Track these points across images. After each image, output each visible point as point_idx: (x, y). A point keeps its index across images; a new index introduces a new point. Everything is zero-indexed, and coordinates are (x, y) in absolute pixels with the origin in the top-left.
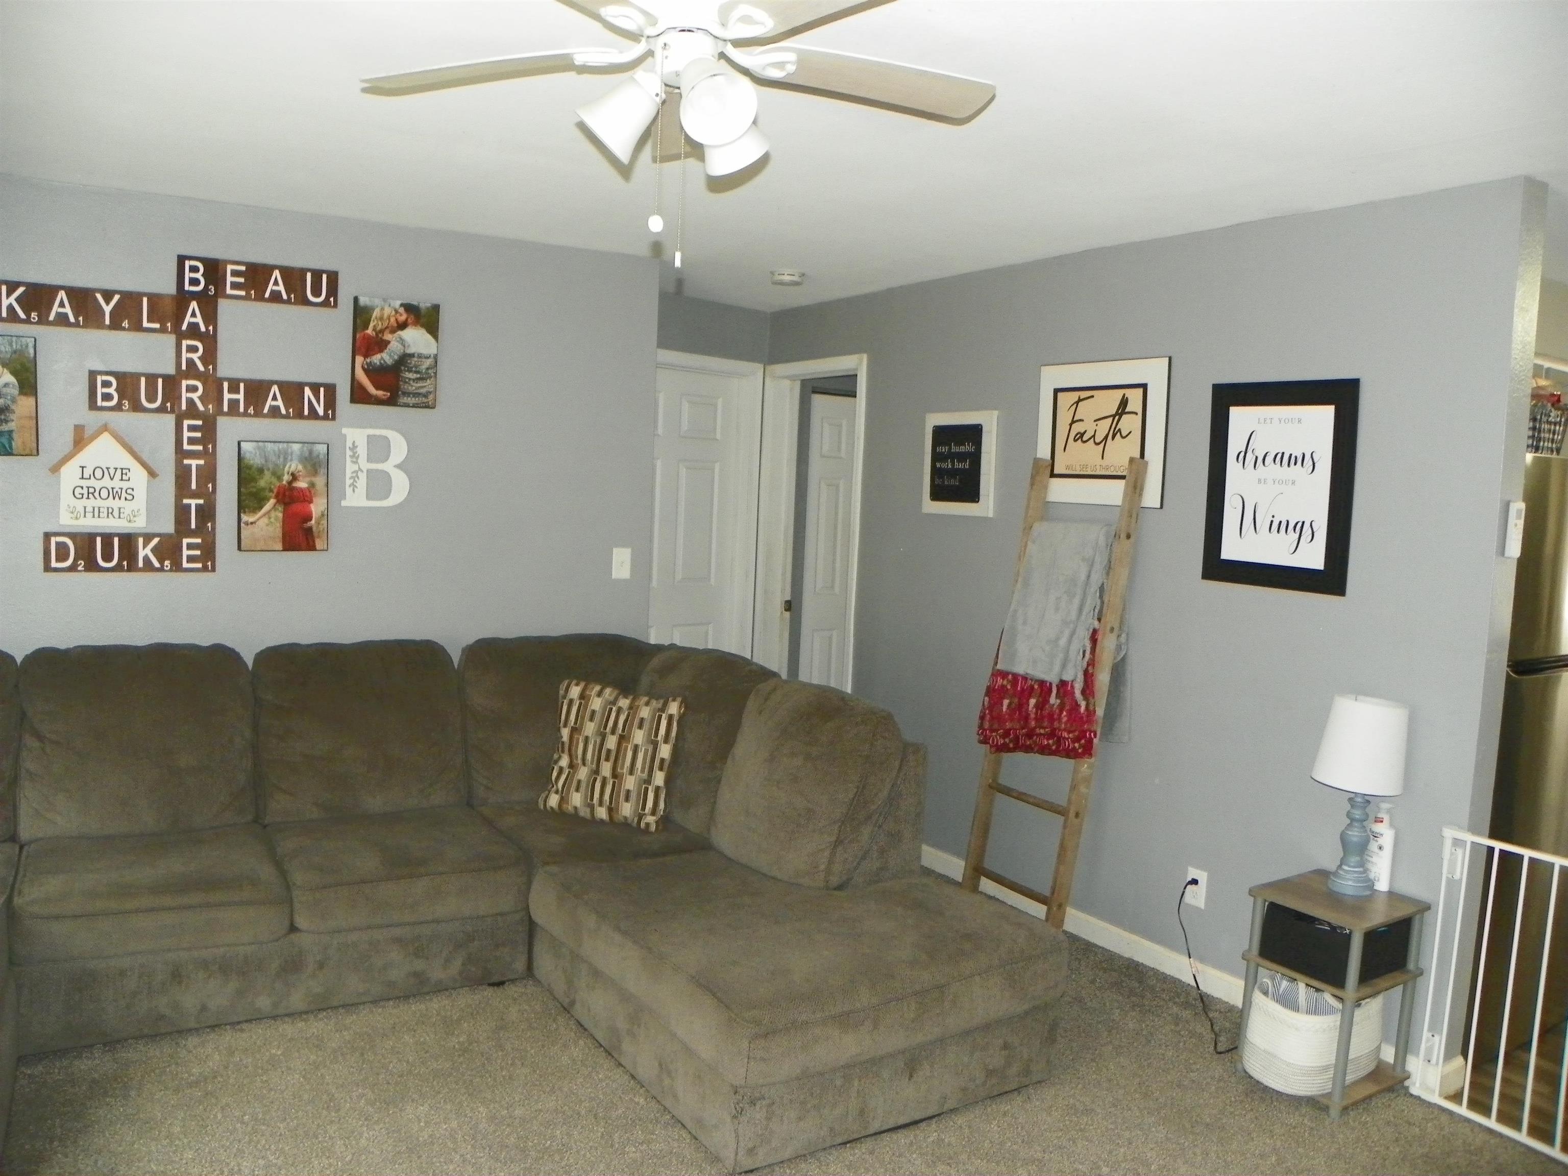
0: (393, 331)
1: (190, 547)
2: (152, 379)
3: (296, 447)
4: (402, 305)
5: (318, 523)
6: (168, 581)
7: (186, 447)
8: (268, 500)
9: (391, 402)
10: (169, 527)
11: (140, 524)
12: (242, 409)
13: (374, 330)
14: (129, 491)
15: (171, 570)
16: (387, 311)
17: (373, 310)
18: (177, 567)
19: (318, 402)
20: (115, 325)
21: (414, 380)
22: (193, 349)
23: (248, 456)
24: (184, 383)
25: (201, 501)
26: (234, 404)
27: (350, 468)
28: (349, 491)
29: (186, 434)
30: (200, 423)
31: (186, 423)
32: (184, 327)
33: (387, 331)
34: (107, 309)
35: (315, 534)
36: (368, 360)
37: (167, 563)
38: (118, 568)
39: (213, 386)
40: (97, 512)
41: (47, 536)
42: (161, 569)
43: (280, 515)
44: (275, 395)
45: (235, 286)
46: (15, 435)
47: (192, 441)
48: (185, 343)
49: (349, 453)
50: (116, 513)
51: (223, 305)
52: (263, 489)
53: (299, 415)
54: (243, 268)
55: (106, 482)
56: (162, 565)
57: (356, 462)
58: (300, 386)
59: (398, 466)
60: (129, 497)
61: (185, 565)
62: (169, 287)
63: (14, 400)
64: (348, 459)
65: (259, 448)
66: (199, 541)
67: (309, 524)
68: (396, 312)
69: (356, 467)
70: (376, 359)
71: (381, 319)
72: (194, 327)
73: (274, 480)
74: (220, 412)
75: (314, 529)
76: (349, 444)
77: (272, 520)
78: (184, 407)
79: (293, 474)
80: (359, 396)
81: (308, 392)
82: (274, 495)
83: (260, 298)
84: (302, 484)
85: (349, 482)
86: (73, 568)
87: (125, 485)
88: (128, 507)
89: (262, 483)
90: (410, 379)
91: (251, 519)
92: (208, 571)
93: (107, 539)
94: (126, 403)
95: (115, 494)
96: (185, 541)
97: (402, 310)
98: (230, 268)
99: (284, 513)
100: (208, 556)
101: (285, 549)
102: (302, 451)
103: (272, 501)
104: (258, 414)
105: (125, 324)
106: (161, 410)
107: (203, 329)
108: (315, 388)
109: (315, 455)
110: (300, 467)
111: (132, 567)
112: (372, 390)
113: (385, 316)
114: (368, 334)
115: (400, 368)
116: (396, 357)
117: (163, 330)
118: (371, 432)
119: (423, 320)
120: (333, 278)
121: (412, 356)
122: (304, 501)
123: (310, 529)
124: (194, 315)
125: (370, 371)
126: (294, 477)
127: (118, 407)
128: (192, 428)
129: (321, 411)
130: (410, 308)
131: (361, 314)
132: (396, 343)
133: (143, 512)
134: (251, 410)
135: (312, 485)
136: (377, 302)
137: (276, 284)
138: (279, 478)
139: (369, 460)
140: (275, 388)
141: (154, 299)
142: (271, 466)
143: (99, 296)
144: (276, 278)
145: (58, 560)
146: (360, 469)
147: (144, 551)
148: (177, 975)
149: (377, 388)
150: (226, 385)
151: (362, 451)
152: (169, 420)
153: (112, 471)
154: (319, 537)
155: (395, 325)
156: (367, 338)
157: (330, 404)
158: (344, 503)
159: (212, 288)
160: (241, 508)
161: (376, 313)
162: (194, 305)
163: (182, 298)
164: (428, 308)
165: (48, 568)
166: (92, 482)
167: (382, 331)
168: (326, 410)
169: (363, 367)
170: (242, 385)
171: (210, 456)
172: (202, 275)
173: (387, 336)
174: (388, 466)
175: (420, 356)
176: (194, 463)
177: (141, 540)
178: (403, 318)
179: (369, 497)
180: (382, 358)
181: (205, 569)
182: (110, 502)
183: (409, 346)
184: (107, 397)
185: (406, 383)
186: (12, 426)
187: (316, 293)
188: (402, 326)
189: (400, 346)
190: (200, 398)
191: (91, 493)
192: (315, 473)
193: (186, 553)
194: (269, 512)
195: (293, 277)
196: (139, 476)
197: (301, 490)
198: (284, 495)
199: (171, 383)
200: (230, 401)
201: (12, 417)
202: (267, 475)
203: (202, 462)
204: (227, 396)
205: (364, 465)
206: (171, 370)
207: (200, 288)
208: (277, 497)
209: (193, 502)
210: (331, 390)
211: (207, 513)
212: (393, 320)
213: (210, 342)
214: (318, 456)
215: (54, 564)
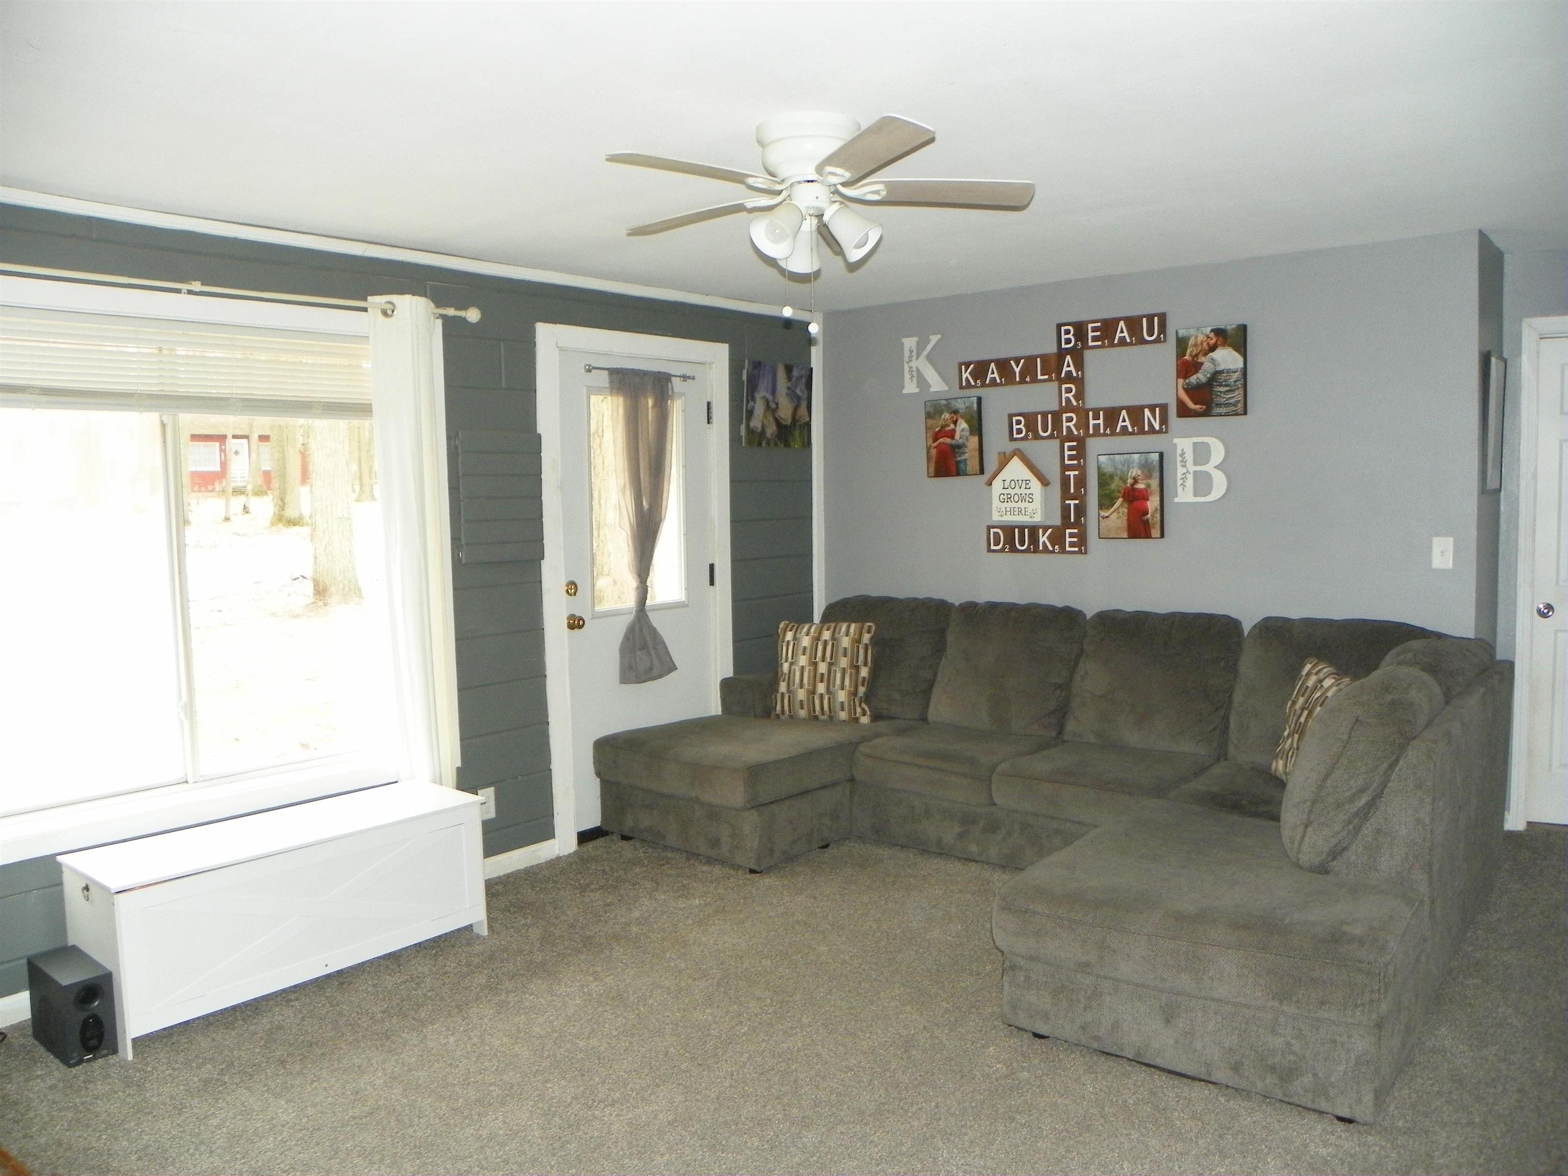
0: (1206, 354)
1: (1071, 535)
2: (1045, 415)
3: (1136, 456)
4: (1212, 331)
5: (1153, 516)
6: (1058, 560)
7: (1067, 462)
8: (1118, 499)
9: (1206, 413)
10: (1057, 522)
11: (1037, 519)
12: (1102, 431)
13: (1190, 355)
14: (1030, 496)
15: (1059, 552)
16: (1201, 337)
17: (1189, 338)
18: (1063, 551)
19: (1155, 419)
20: (1023, 381)
21: (1224, 392)
22: (1069, 390)
23: (1103, 466)
24: (1065, 416)
25: (1077, 502)
26: (1097, 426)
27: (1180, 471)
28: (1180, 489)
29: (1067, 453)
30: (1075, 444)
31: (1067, 444)
32: (1063, 375)
33: (1201, 354)
34: (1017, 370)
35: (1151, 526)
36: (1187, 381)
37: (1056, 547)
38: (1027, 551)
39: (1083, 414)
40: (1012, 511)
41: (989, 528)
42: (1053, 552)
43: (1126, 510)
44: (1124, 418)
45: (1095, 339)
46: (968, 462)
47: (1071, 458)
48: (1064, 386)
49: (1179, 459)
50: (1023, 512)
51: (1088, 354)
52: (1113, 491)
53: (1142, 432)
54: (1099, 324)
55: (1017, 490)
56: (1054, 549)
57: (1184, 466)
58: (1141, 408)
59: (1217, 467)
60: (1031, 500)
61: (1068, 549)
62: (1053, 349)
63: (967, 439)
64: (1179, 464)
65: (1110, 459)
66: (1076, 531)
67: (1146, 517)
68: (1208, 337)
69: (1184, 470)
70: (1193, 379)
71: (1196, 345)
72: (1069, 373)
73: (1121, 483)
74: (1087, 435)
75: (1150, 521)
76: (1179, 452)
77: (1120, 514)
78: (1065, 433)
79: (1134, 478)
80: (1183, 412)
81: (1147, 412)
82: (1121, 495)
83: (1112, 345)
84: (1141, 486)
85: (1179, 482)
86: (1002, 550)
87: (1028, 492)
88: (1030, 507)
89: (1113, 486)
90: (1221, 392)
91: (1106, 515)
92: (1082, 553)
93: (1022, 529)
94: (1030, 434)
95: (1023, 499)
96: (1068, 531)
97: (1212, 335)
98: (1090, 326)
99: (1129, 508)
100: (1082, 542)
101: (1129, 538)
102: (1140, 460)
103: (1120, 500)
104: (1113, 433)
105: (1028, 379)
106: (1051, 437)
107: (1075, 374)
108: (1152, 408)
109: (1150, 461)
110: (1139, 473)
111: (1036, 550)
112: (1191, 405)
113: (1199, 342)
114: (1186, 360)
115: (1212, 384)
116: (1209, 375)
117: (1050, 380)
118: (1196, 440)
119: (1229, 340)
120: (1163, 317)
121: (1221, 372)
122: (1144, 499)
123: (1148, 520)
124: (1069, 366)
125: (1189, 390)
126: (1136, 480)
127: (1025, 438)
128: (1070, 448)
129: (1157, 427)
130: (1219, 332)
131: (1182, 343)
132: (1209, 364)
133: (1039, 511)
134: (1108, 431)
135: (1149, 486)
136: (1192, 332)
137: (1122, 332)
138: (1125, 481)
139: (1195, 464)
140: (1124, 413)
141: (1045, 358)
142: (1119, 473)
143: (1012, 362)
144: (1122, 328)
145: (994, 545)
146: (1188, 472)
147: (1043, 539)
148: (927, 813)
149: (1196, 404)
150: (1091, 413)
151: (1189, 457)
152: (1056, 443)
153: (1020, 482)
154: (1154, 528)
155: (1207, 348)
156: (1186, 363)
157: (1164, 421)
158: (1176, 500)
159: (1079, 343)
160: (1101, 506)
161: (1192, 341)
162: (1068, 358)
163: (1061, 354)
164: (1233, 329)
165: (990, 550)
166: (1009, 491)
167: (1197, 355)
168: (1161, 425)
169: (1184, 388)
170: (1101, 413)
171: (1082, 469)
172: (1073, 335)
173: (1202, 359)
174: (1209, 468)
175: (1229, 371)
176: (1072, 474)
177: (1041, 530)
178: (1212, 342)
179: (1196, 494)
180: (1198, 378)
181: (1080, 552)
182: (1020, 504)
183: (1219, 364)
184: (1019, 431)
185: (1218, 395)
186: (966, 456)
187: (1151, 334)
188: (1213, 349)
189: (1212, 366)
190: (1074, 425)
191: (1009, 498)
192: (1149, 476)
193: (1068, 540)
194: (1117, 509)
195: (1133, 324)
196: (1036, 485)
197: (1140, 490)
198: (1128, 494)
199: (1057, 416)
200: (1094, 425)
201: (967, 450)
202: (1116, 479)
203: (1077, 473)
204: (1092, 422)
205: (1192, 468)
206: (1056, 407)
207: (1071, 345)
208: (1123, 497)
209: (1072, 502)
210: (1164, 408)
211: (1081, 511)
212: (1205, 344)
213: (1080, 383)
214: (1152, 463)
215: (993, 547)
